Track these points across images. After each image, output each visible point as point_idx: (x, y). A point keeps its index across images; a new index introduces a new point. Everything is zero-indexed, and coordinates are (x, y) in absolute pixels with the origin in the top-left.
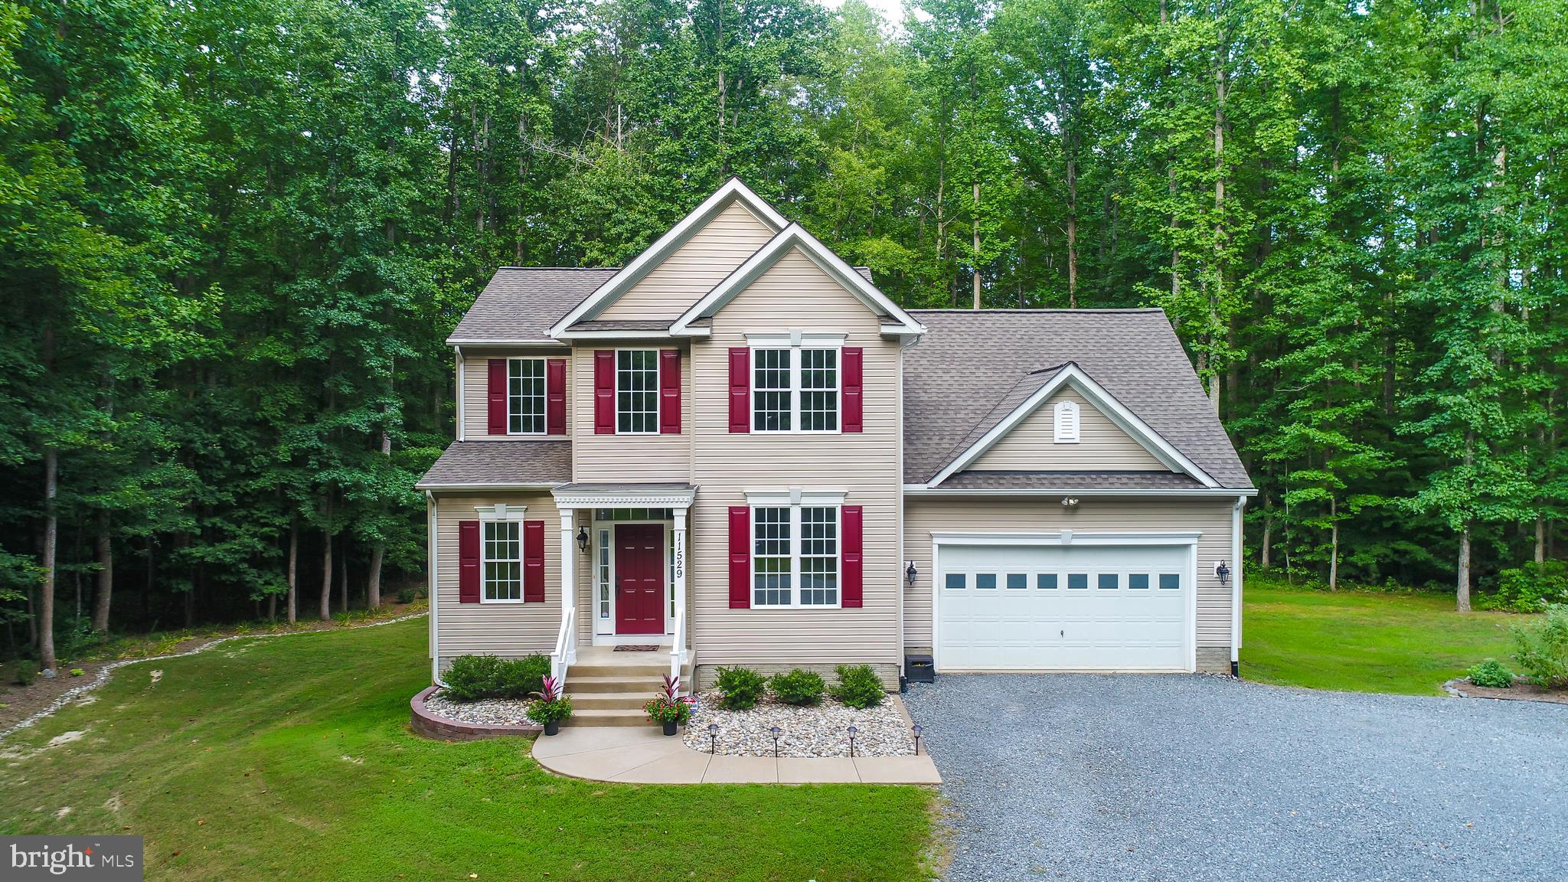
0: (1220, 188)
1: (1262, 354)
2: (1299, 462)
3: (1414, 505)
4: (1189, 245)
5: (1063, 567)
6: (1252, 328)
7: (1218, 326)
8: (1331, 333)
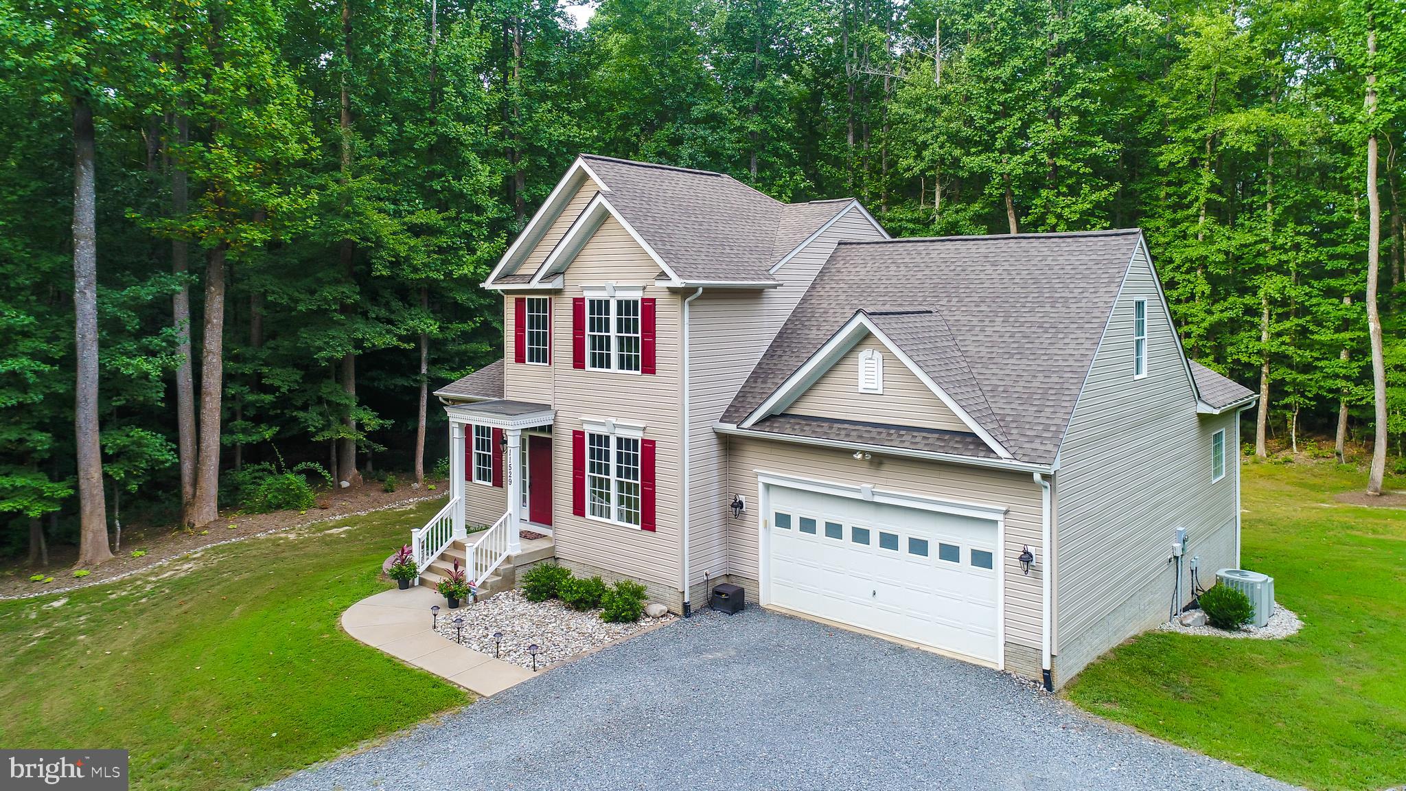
5: (874, 524)
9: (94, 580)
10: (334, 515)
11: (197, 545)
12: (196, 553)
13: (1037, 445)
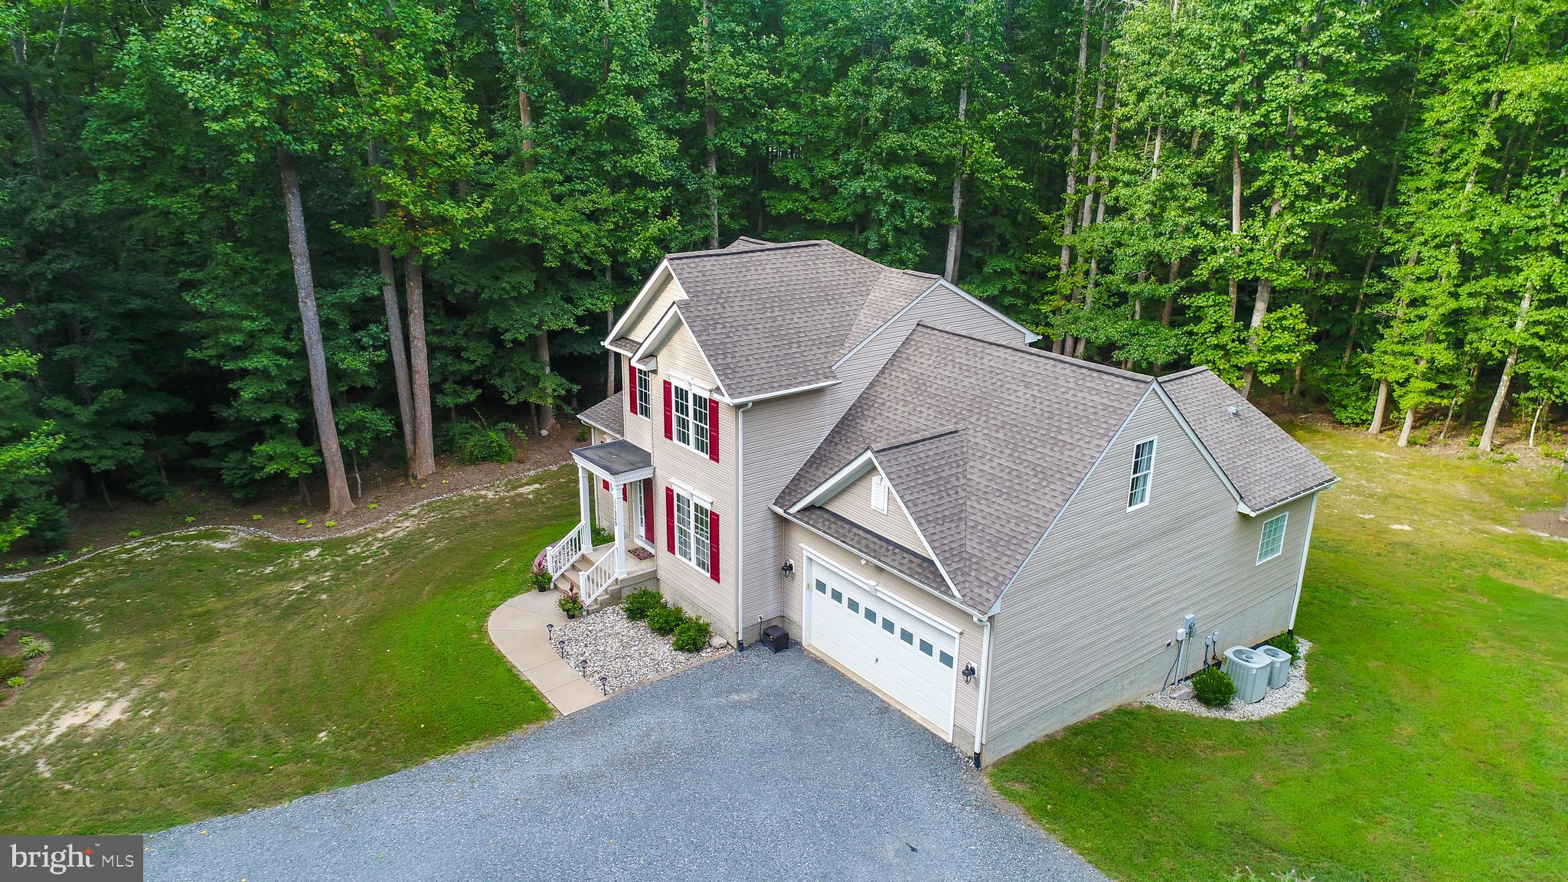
5: (879, 610)
9: (340, 531)
10: (529, 470)
11: (417, 500)
12: (415, 508)
13: (983, 592)
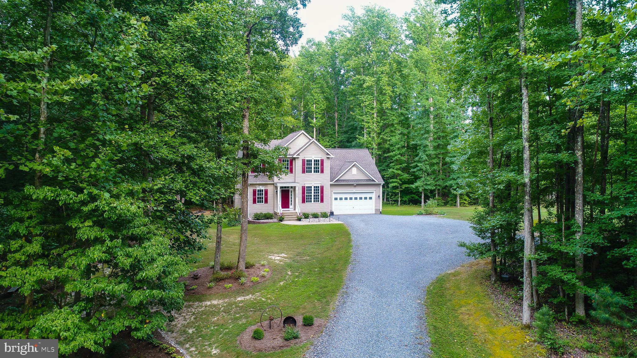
0: (375, 114)
1: (384, 152)
2: (393, 177)
3: (413, 186)
4: (369, 127)
5: (353, 196)
6: (382, 146)
7: (375, 146)
8: (398, 149)
